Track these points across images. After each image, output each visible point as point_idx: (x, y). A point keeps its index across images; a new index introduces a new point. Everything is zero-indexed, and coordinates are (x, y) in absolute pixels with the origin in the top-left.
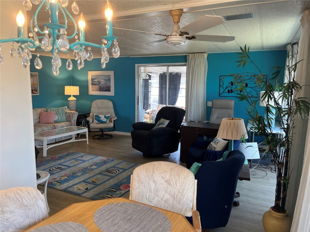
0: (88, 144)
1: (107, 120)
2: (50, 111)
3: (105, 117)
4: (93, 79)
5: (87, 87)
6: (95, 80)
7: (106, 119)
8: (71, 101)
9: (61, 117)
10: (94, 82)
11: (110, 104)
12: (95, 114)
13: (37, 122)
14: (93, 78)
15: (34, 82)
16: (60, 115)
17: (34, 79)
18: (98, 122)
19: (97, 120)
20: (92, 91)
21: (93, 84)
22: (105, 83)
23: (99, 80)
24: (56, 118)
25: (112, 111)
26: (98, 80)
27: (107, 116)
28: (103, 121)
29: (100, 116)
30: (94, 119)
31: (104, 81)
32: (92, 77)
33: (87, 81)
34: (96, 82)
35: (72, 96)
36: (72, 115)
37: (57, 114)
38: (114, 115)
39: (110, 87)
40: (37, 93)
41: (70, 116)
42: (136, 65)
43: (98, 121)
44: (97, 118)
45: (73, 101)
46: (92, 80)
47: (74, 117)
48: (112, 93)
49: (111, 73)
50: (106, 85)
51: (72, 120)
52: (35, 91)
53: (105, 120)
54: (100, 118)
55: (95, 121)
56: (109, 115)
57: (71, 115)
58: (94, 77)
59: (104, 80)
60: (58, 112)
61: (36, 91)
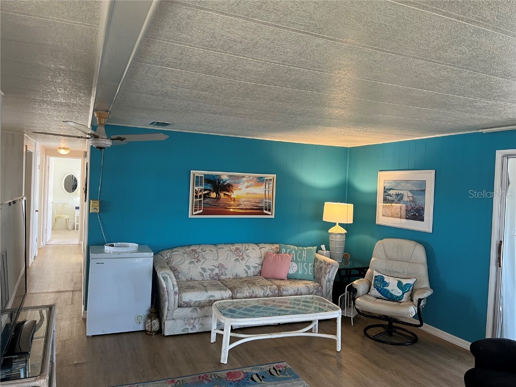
0: (339, 349)
1: (403, 294)
2: (286, 253)
3: (400, 285)
4: (387, 189)
5: (374, 207)
6: (391, 192)
7: (401, 292)
8: (333, 236)
9: (303, 267)
10: (389, 195)
11: (419, 253)
12: (376, 274)
13: (256, 273)
14: (388, 186)
15: (267, 193)
16: (303, 265)
17: (267, 186)
18: (379, 295)
19: (378, 289)
20: (383, 216)
21: (385, 200)
22: (411, 198)
23: (400, 192)
24: (293, 269)
25: (423, 271)
26: (397, 192)
27: (404, 282)
28: (391, 294)
29: (387, 279)
30: (372, 286)
31: (410, 194)
32: (385, 185)
33: (375, 194)
34: (394, 196)
35: (337, 224)
36: (326, 269)
37: (297, 262)
38: (426, 284)
39: (423, 209)
40: (270, 213)
41: (321, 268)
42: (499, 154)
43: (380, 292)
44: (380, 283)
45: (339, 236)
46: (385, 192)
47: (329, 272)
48: (426, 226)
49: (429, 177)
50: (413, 204)
51: (323, 279)
52: (266, 210)
53: (397, 292)
54: (387, 284)
55: (374, 292)
56: (411, 282)
57: (324, 266)
58: (390, 184)
59: (411, 191)
60: (300, 256)
61: (269, 210)
